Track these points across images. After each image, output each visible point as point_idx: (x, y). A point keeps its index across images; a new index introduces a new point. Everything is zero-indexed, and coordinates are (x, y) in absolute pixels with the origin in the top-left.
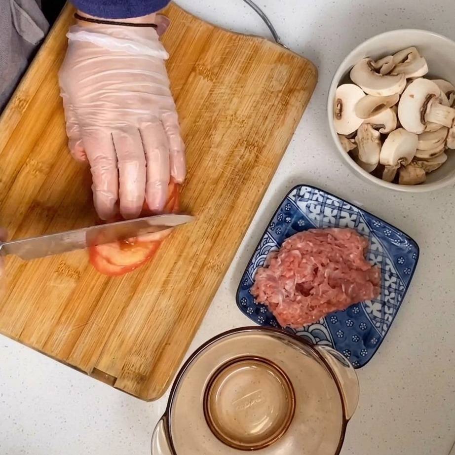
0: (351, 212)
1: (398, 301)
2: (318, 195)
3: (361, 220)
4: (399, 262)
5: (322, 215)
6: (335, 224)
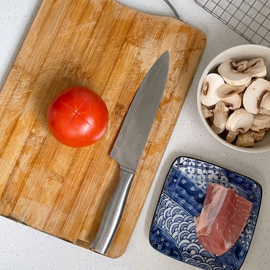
0: (215, 170)
1: (253, 225)
2: (192, 162)
3: (222, 174)
4: (250, 198)
5: (196, 174)
6: (206, 179)
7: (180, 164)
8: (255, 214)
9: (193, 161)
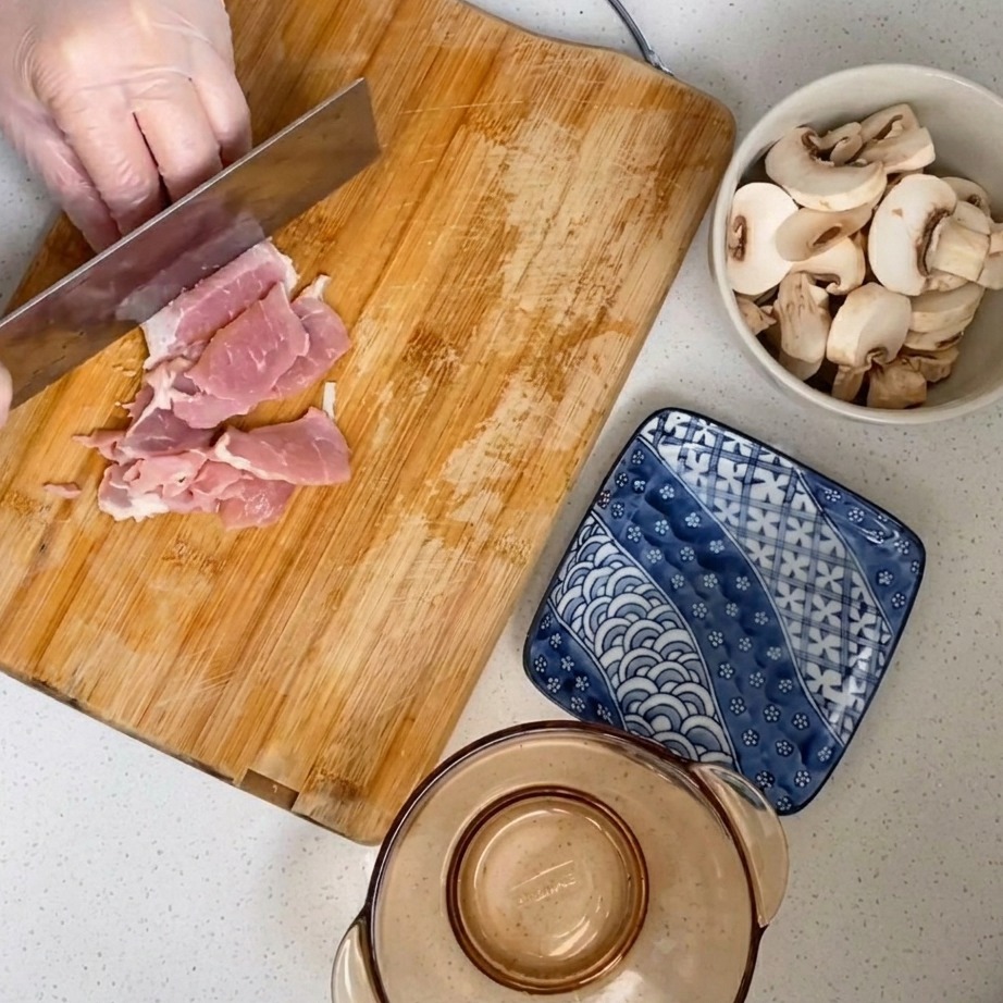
0: (777, 469)
1: (878, 666)
2: (704, 431)
3: (799, 487)
4: (881, 581)
5: (712, 478)
6: (742, 496)
7: (664, 433)
8: (890, 633)
9: (708, 430)
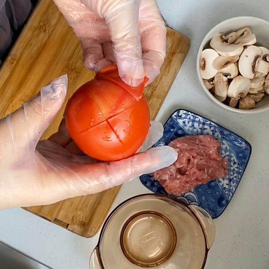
0: (210, 125)
4: (239, 155)
5: (193, 128)
6: (201, 133)
7: (179, 116)
8: (242, 169)
9: (192, 115)
